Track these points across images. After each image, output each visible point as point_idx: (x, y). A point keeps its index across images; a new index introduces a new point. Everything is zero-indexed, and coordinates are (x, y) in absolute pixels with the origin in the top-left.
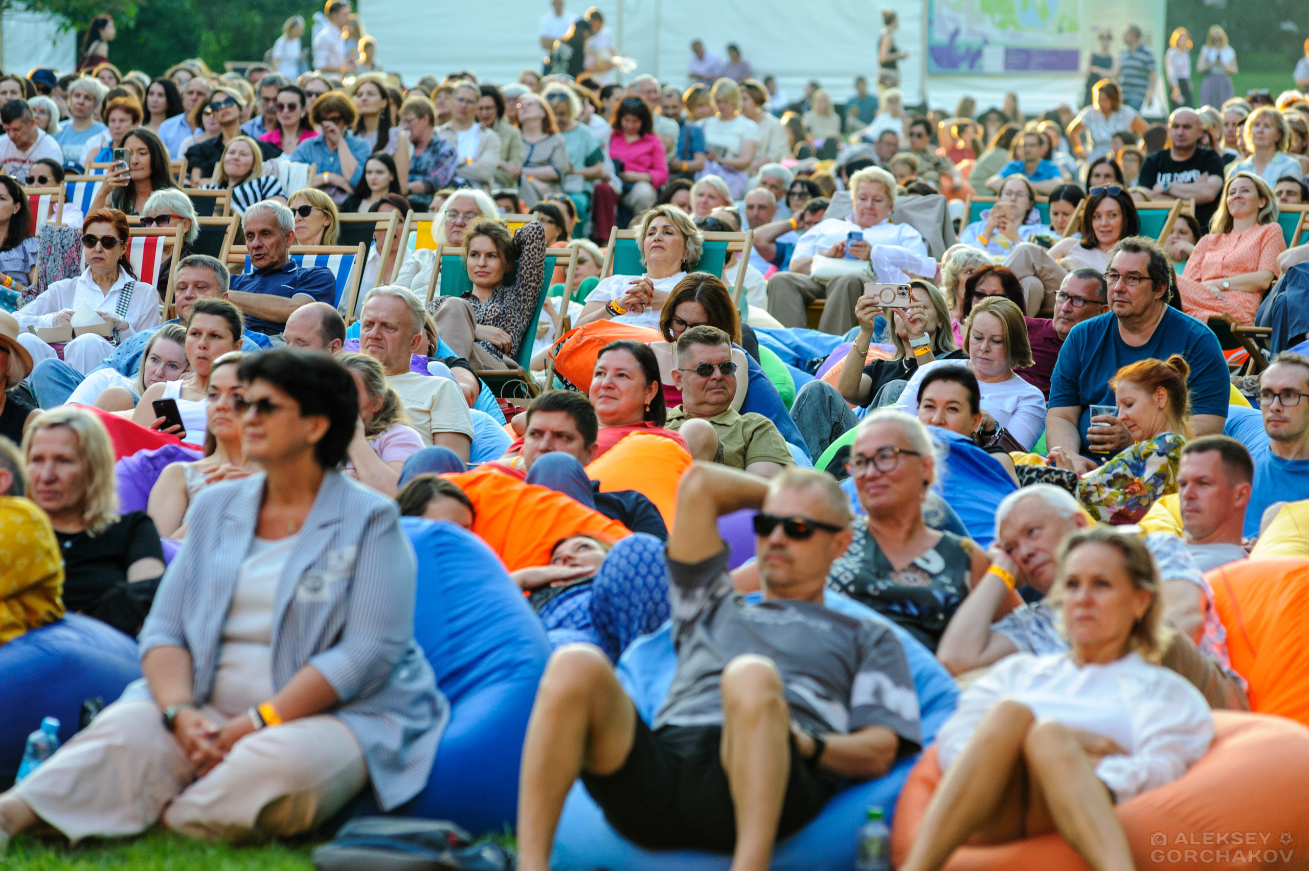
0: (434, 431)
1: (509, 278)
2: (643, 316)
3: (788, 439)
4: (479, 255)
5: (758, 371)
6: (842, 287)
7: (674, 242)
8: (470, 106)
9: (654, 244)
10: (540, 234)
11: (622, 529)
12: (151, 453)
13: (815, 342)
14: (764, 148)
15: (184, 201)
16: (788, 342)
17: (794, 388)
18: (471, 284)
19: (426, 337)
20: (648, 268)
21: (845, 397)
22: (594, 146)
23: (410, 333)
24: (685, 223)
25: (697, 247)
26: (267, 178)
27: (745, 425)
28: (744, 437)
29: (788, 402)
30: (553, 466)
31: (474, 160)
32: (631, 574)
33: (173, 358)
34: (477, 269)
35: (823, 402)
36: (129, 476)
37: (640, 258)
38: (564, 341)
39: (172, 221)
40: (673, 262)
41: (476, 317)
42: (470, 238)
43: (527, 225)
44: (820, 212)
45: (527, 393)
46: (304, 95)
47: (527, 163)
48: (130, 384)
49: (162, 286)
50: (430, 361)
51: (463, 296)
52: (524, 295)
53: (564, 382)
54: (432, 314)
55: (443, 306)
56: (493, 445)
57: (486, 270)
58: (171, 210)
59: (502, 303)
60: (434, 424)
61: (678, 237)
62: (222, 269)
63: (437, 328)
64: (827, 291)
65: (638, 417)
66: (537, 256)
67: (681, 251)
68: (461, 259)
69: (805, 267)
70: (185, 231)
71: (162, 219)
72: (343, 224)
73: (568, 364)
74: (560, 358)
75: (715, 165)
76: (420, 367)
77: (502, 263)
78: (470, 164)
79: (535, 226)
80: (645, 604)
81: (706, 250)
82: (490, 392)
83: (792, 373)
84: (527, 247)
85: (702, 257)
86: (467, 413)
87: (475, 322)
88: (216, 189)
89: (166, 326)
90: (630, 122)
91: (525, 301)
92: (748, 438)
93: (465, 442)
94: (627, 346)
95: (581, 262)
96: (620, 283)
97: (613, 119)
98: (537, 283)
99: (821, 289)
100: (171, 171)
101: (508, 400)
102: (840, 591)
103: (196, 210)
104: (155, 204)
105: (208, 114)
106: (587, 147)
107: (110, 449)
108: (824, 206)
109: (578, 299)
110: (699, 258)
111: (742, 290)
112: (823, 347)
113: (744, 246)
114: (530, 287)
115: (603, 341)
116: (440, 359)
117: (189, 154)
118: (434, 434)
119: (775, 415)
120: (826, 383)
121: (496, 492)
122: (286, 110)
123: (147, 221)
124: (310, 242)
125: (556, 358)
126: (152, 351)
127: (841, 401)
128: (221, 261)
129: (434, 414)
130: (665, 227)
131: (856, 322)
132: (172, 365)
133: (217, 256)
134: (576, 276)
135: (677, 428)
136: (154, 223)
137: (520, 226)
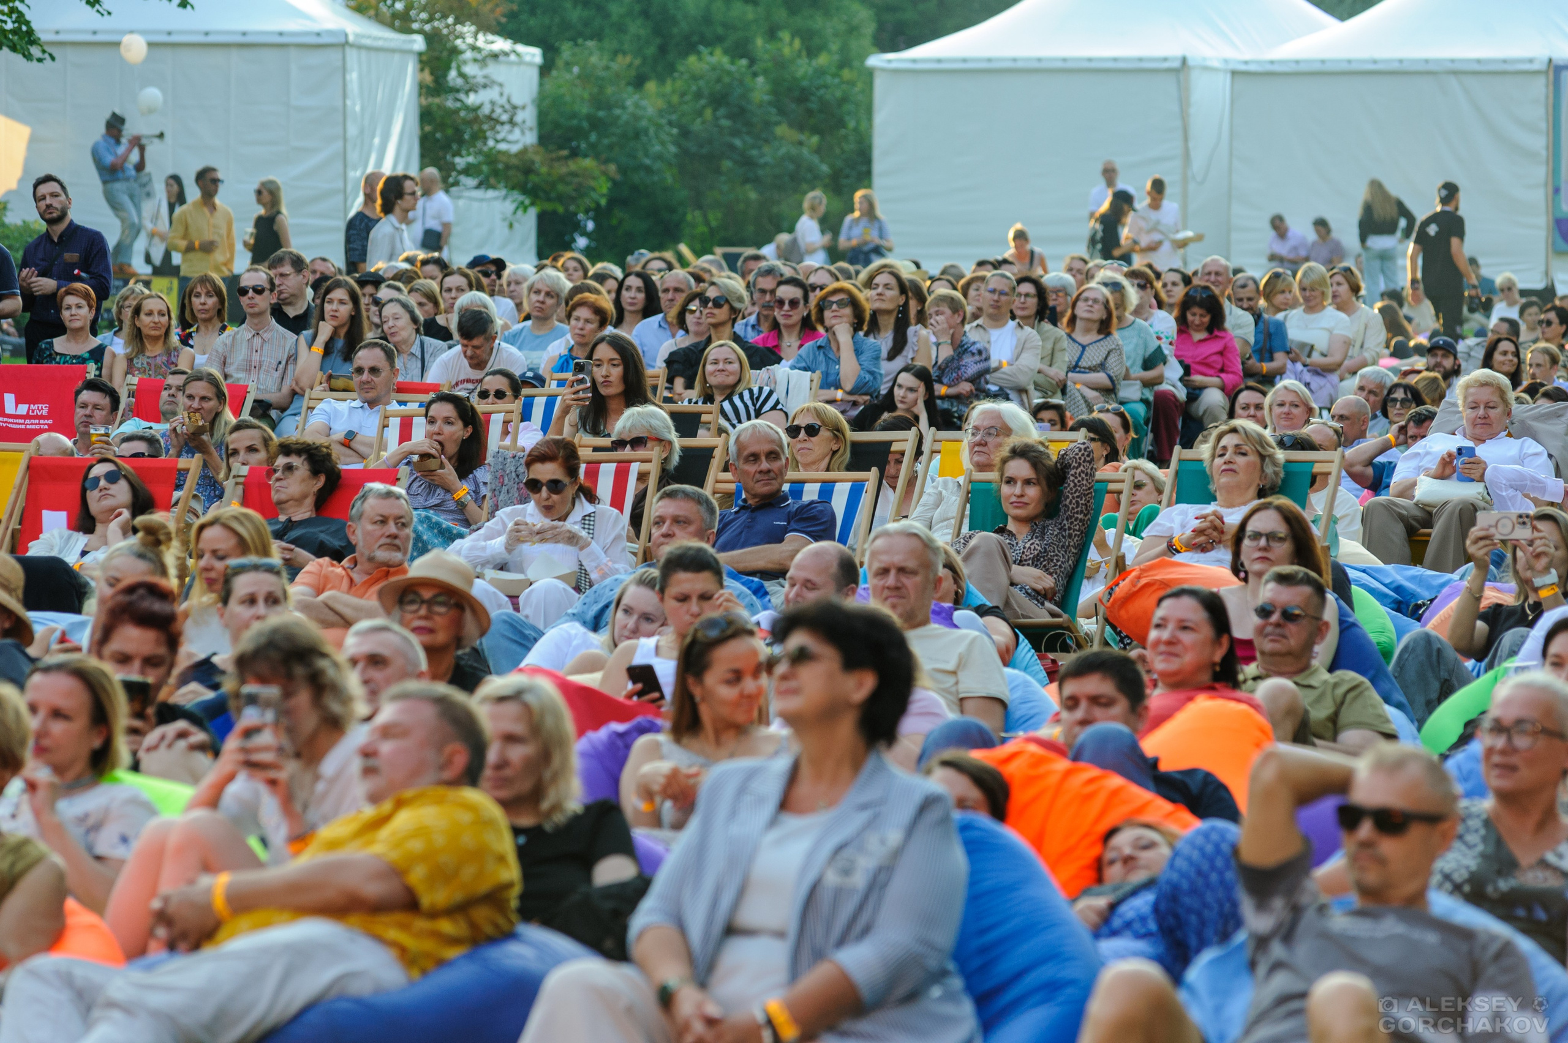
0: (962, 696)
1: (1051, 509)
2: (1212, 554)
3: (1387, 700)
4: (1016, 483)
5: (1351, 620)
6: (1452, 514)
7: (1248, 464)
8: (1003, 298)
9: (1224, 467)
10: (1088, 456)
11: (1186, 816)
12: (620, 727)
13: (1420, 581)
14: (1358, 345)
15: (663, 420)
16: (1387, 581)
17: (1394, 637)
18: (1006, 516)
19: (952, 581)
20: (1218, 495)
21: (1458, 650)
22: (1154, 344)
23: (931, 576)
24: (1261, 441)
25: (1277, 469)
26: (761, 389)
27: (1336, 685)
28: (1334, 700)
29: (1387, 654)
30: (1103, 740)
31: (1010, 364)
32: (1205, 867)
33: (649, 609)
34: (1014, 499)
35: (1429, 656)
36: (594, 756)
37: (1208, 483)
38: (1117, 585)
39: (649, 444)
40: (1249, 487)
41: (1011, 555)
42: (1004, 461)
43: (1072, 445)
44: (1426, 424)
45: (1074, 646)
46: (807, 289)
47: (1075, 368)
48: (598, 641)
49: (636, 519)
50: (956, 609)
51: (996, 532)
52: (1070, 528)
53: (1119, 633)
54: (959, 552)
55: (973, 543)
56: (1032, 712)
57: (1024, 500)
58: (648, 431)
59: (1043, 539)
60: (962, 687)
61: (1253, 458)
62: (708, 502)
63: (965, 570)
64: (1434, 519)
65: (1205, 677)
66: (1084, 482)
67: (1257, 474)
68: (994, 486)
69: (1407, 490)
70: (664, 456)
71: (637, 442)
72: (855, 445)
73: (1123, 613)
74: (1113, 604)
75: (1299, 366)
76: (945, 619)
77: (1043, 490)
78: (1006, 368)
79: (1082, 447)
80: (1221, 905)
81: (1287, 473)
82: (1029, 646)
83: (1393, 619)
84: (1073, 472)
85: (1284, 481)
86: (1001, 673)
87: (1011, 562)
88: (700, 403)
89: (641, 570)
90: (1197, 316)
91: (1070, 536)
92: (1338, 700)
93: (998, 708)
94: (1192, 593)
95: (1138, 486)
96: (1184, 513)
97: (1175, 312)
98: (1085, 515)
99: (1427, 516)
100: (649, 382)
101: (1051, 656)
102: (1451, 893)
103: (677, 431)
104: (628, 424)
105: (693, 312)
106: (1146, 347)
107: (569, 725)
108: (1431, 416)
109: (1135, 533)
110: (1280, 482)
111: (1332, 520)
112: (1429, 587)
113: (1334, 468)
114: (1076, 519)
115: (1165, 584)
116: (968, 607)
117: (670, 362)
118: (962, 700)
119: (1372, 672)
120: (1433, 633)
121: (1033, 772)
122: (786, 307)
123: (619, 444)
124: (814, 467)
125: (1108, 604)
126: (625, 601)
127: (1451, 654)
128: (707, 491)
129: (960, 674)
130: (1237, 446)
131: (1468, 559)
132: (647, 617)
133: (702, 487)
134: (1133, 503)
135: (1252, 691)
136: (628, 446)
137: (1064, 446)
